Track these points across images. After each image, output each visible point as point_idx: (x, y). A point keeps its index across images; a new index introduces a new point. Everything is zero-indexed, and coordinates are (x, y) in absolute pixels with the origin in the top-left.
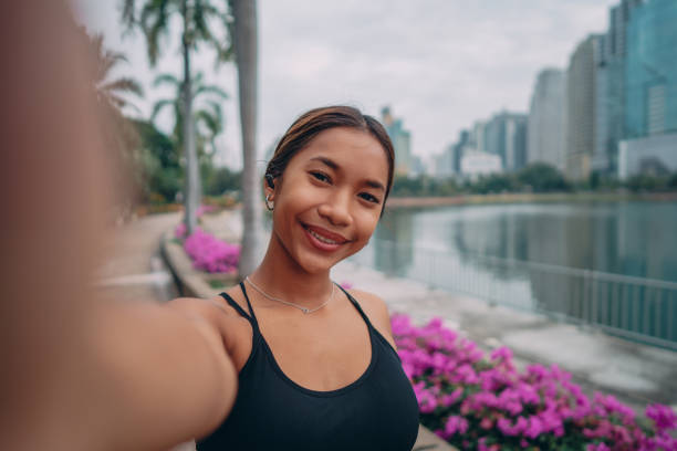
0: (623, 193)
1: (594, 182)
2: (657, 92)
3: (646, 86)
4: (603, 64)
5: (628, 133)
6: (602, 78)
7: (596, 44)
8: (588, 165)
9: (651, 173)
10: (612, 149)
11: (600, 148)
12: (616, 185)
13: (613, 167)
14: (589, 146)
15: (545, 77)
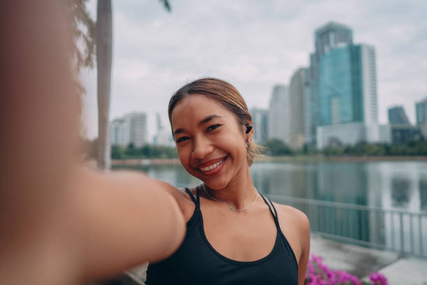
0: (321, 157)
1: (307, 150)
2: (335, 101)
3: (330, 98)
4: (307, 84)
5: (322, 123)
6: (307, 91)
7: (303, 73)
8: (301, 140)
9: (334, 145)
10: (314, 131)
11: (308, 130)
12: (316, 152)
13: (314, 142)
14: (301, 130)
15: (277, 89)
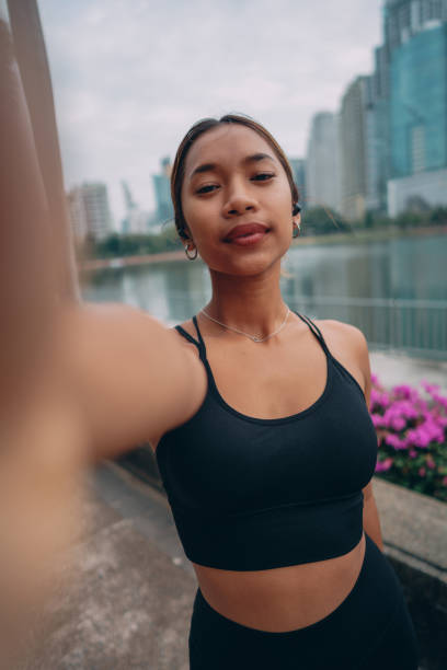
0: (394, 230)
1: (371, 221)
2: (418, 135)
3: (409, 127)
4: (370, 106)
5: (396, 173)
6: (371, 120)
7: (363, 86)
8: (362, 205)
9: (416, 210)
10: (382, 189)
11: (372, 189)
12: (387, 223)
13: (384, 207)
14: (362, 188)
15: (320, 120)
